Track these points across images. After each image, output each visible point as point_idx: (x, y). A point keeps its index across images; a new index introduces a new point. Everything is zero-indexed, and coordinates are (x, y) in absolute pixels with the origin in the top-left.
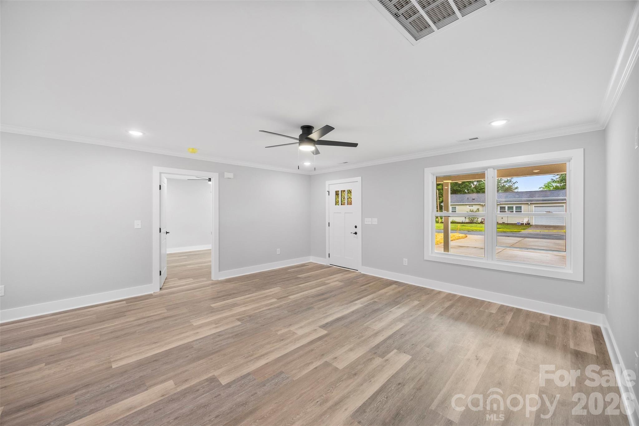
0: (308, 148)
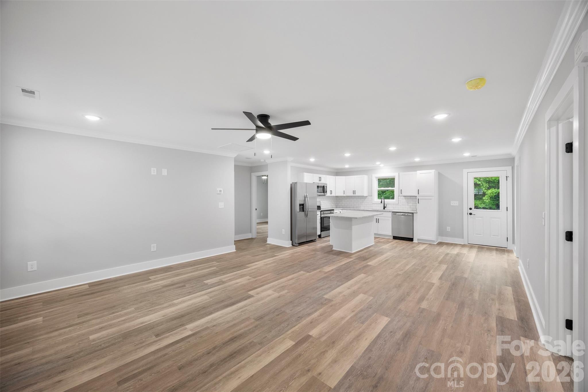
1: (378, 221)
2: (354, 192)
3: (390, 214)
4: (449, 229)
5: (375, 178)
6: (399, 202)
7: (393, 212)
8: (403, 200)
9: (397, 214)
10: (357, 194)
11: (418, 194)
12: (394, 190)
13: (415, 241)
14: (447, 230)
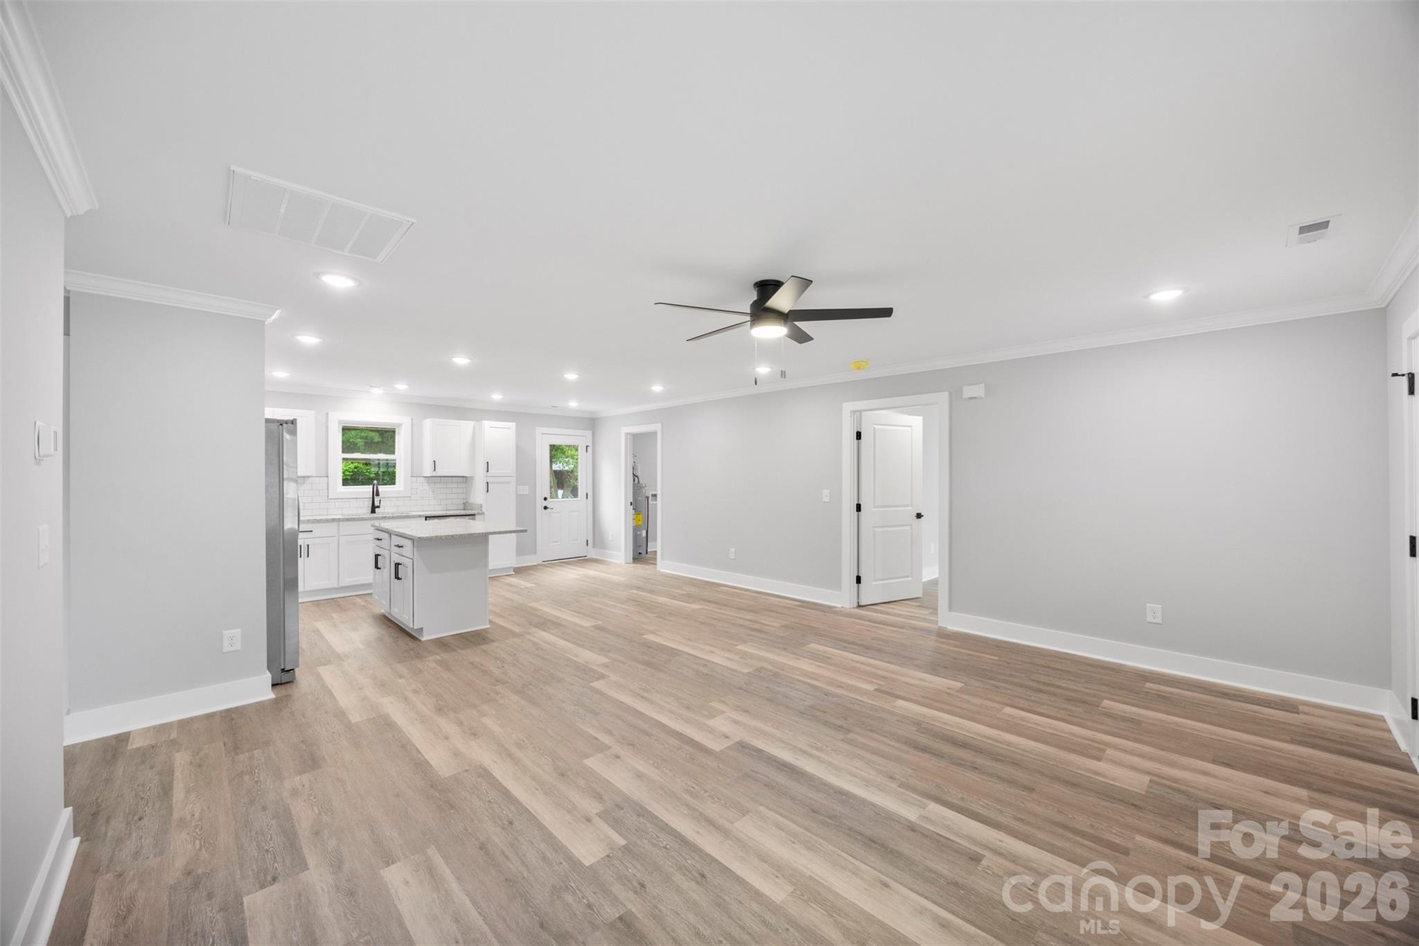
0: (773, 332)
5: (336, 422)
6: (414, 491)
8: (423, 487)
11: (487, 471)
12: (395, 460)
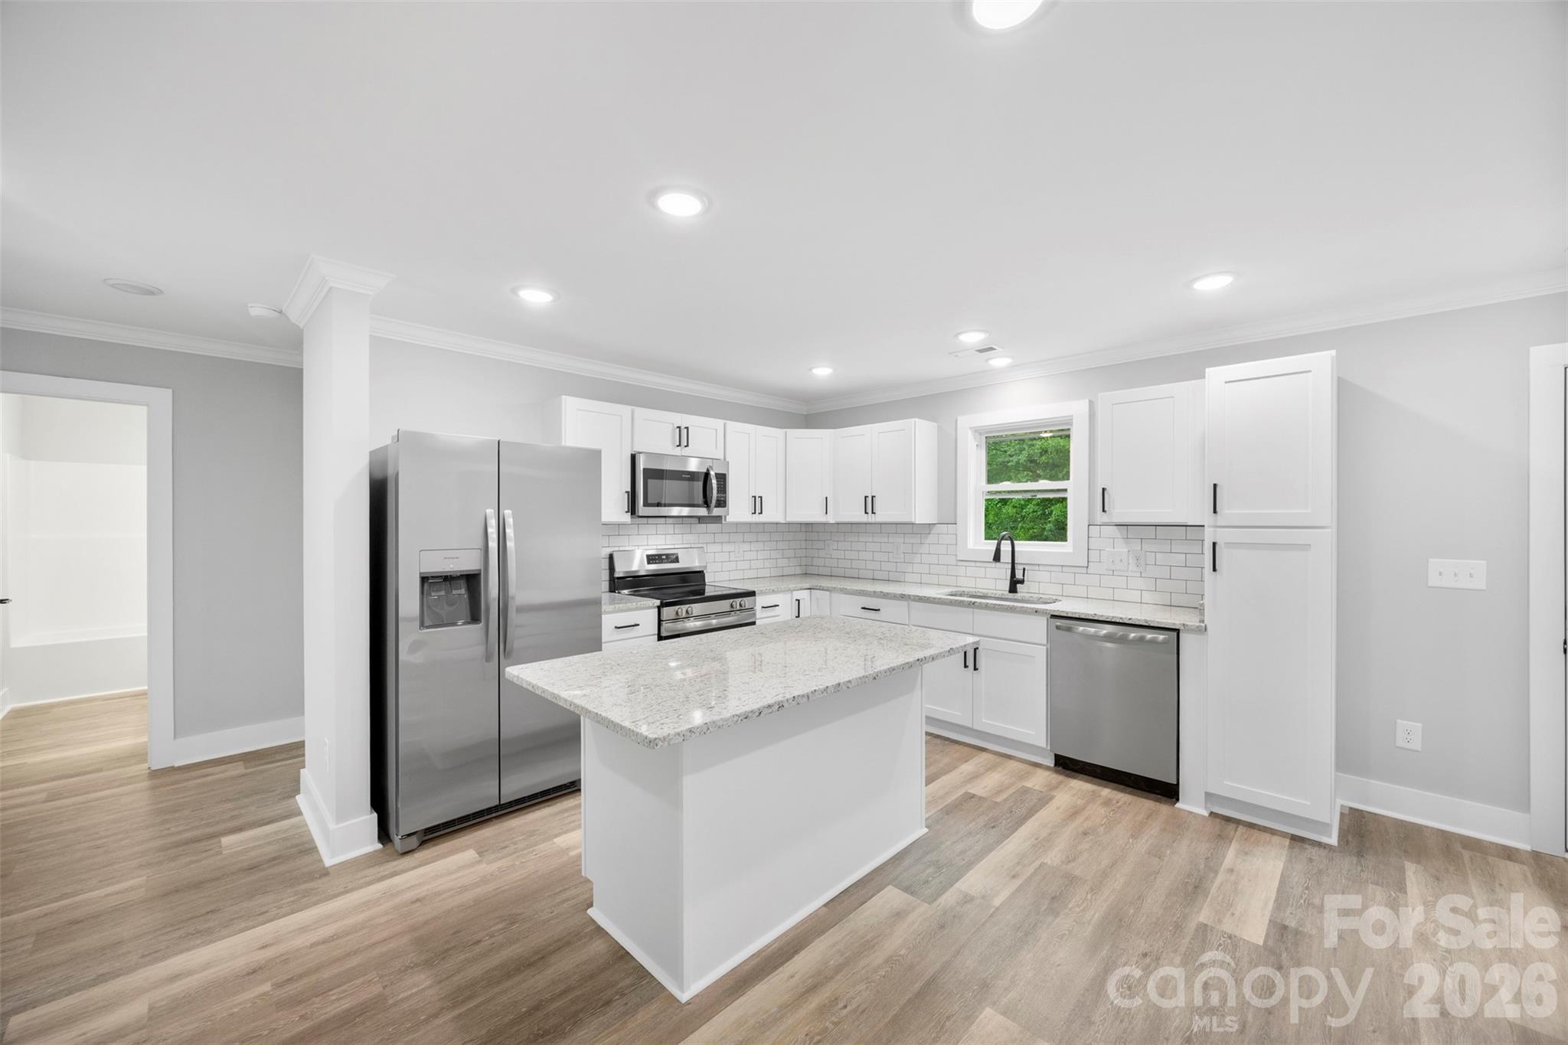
1: (971, 659)
2: (869, 504)
3: (1038, 628)
4: (1410, 734)
5: (970, 433)
6: (1094, 555)
7: (1053, 616)
8: (1114, 549)
9: (1081, 628)
10: (883, 515)
11: (1215, 512)
12: (1065, 490)
13: (1191, 803)
14: (1400, 743)
